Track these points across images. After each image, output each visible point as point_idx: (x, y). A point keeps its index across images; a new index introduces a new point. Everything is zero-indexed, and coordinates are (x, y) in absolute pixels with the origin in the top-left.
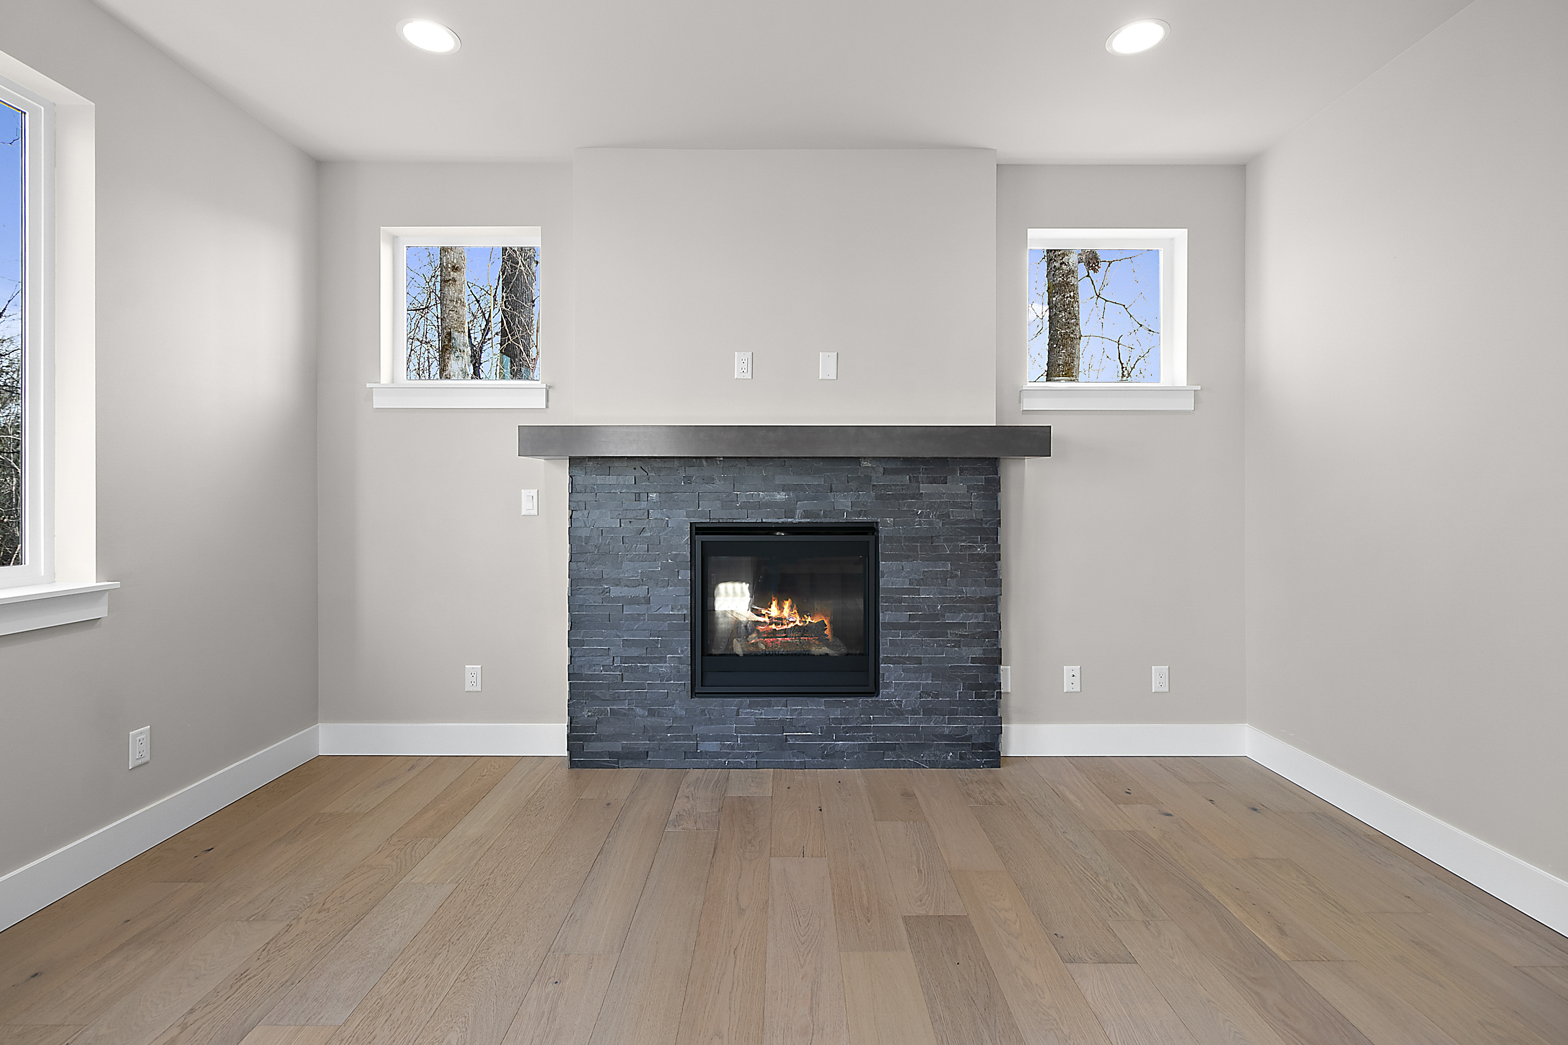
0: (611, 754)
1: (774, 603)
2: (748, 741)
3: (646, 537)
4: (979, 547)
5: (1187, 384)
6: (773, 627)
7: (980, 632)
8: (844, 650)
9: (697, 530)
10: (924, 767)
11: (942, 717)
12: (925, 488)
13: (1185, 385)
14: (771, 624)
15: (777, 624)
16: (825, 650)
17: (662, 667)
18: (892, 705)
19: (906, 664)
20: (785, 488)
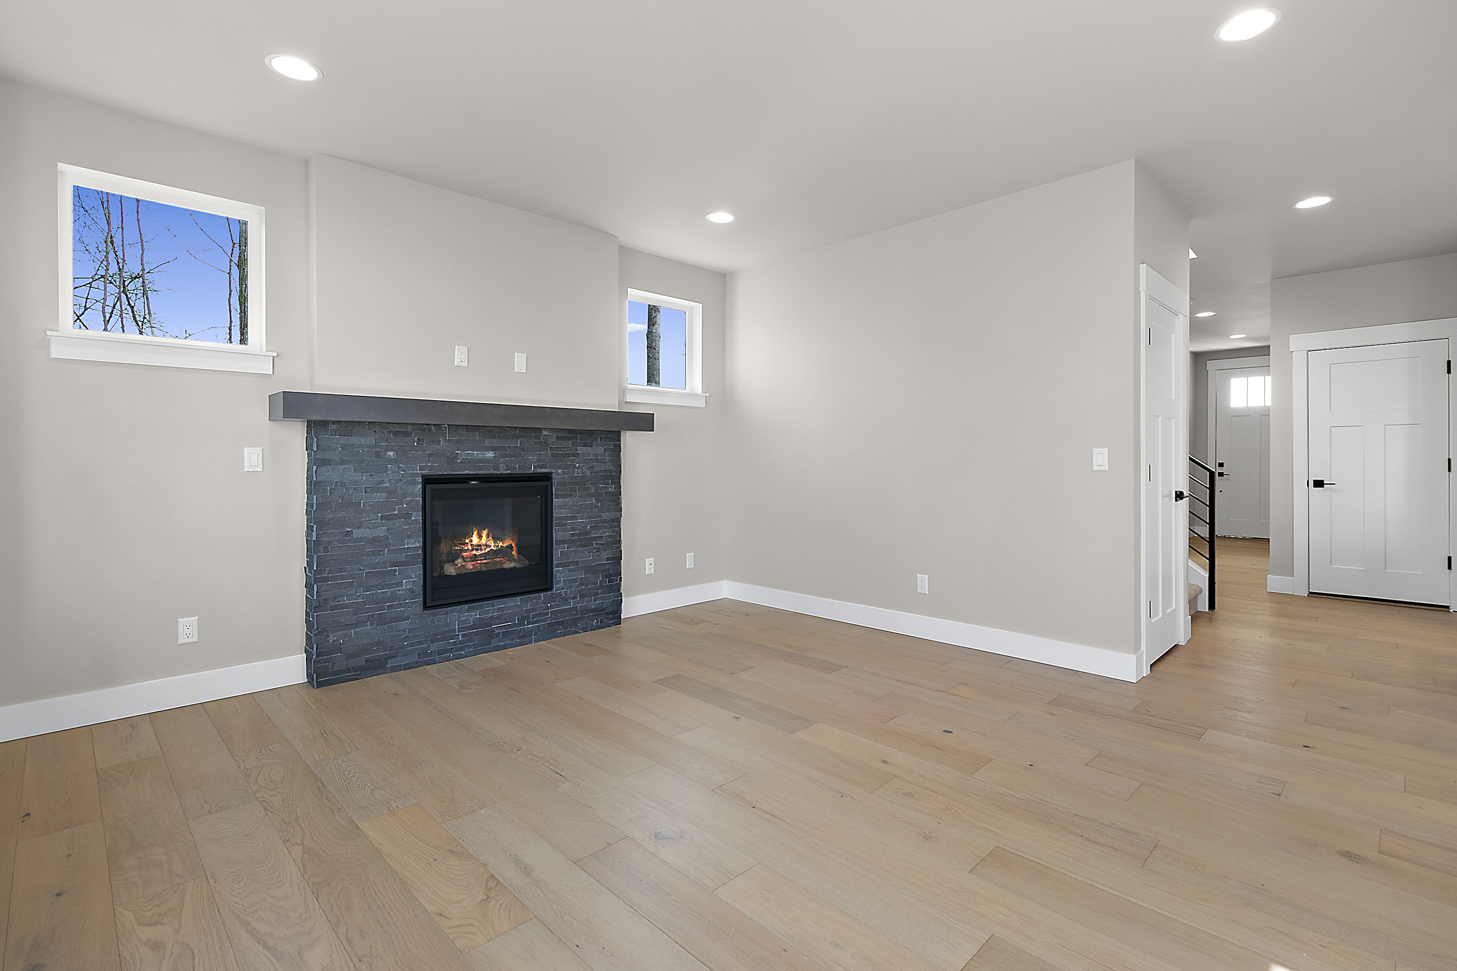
0: (355, 669)
1: (475, 533)
2: (467, 636)
3: (386, 487)
4: (610, 487)
5: (702, 392)
6: (474, 552)
7: (611, 541)
8: (527, 562)
9: (428, 481)
10: (580, 633)
11: (590, 598)
12: (581, 450)
13: (701, 392)
14: (472, 550)
15: (477, 550)
16: (512, 565)
17: (399, 590)
18: (561, 595)
19: (569, 566)
20: (493, 449)
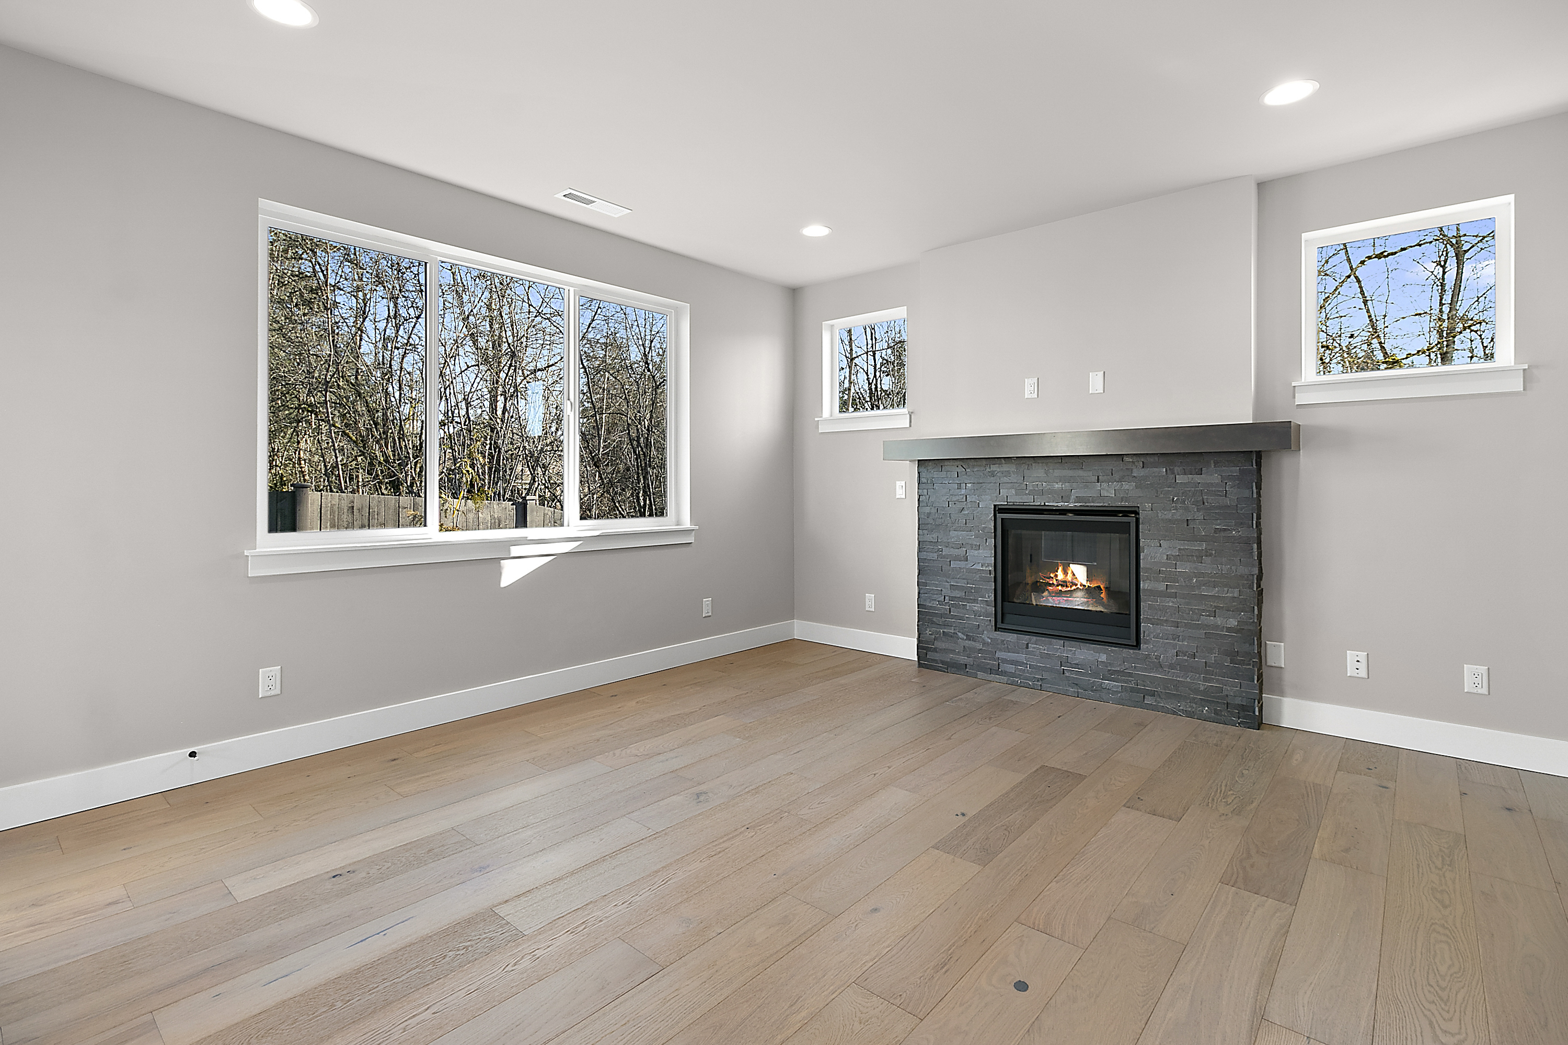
0: (943, 662)
1: (1060, 568)
2: (1034, 668)
3: (965, 514)
4: (1234, 530)
5: (1515, 364)
6: (1060, 588)
7: (1235, 606)
8: (1114, 610)
9: (998, 510)
10: (1181, 715)
11: (1198, 675)
12: (1180, 479)
13: (1513, 364)
14: (1058, 586)
15: (1062, 586)
16: (1099, 609)
17: (975, 606)
18: (1150, 658)
19: (1163, 626)
20: (1062, 480)
